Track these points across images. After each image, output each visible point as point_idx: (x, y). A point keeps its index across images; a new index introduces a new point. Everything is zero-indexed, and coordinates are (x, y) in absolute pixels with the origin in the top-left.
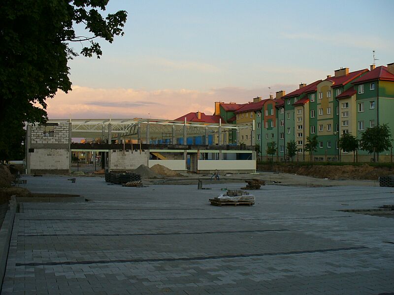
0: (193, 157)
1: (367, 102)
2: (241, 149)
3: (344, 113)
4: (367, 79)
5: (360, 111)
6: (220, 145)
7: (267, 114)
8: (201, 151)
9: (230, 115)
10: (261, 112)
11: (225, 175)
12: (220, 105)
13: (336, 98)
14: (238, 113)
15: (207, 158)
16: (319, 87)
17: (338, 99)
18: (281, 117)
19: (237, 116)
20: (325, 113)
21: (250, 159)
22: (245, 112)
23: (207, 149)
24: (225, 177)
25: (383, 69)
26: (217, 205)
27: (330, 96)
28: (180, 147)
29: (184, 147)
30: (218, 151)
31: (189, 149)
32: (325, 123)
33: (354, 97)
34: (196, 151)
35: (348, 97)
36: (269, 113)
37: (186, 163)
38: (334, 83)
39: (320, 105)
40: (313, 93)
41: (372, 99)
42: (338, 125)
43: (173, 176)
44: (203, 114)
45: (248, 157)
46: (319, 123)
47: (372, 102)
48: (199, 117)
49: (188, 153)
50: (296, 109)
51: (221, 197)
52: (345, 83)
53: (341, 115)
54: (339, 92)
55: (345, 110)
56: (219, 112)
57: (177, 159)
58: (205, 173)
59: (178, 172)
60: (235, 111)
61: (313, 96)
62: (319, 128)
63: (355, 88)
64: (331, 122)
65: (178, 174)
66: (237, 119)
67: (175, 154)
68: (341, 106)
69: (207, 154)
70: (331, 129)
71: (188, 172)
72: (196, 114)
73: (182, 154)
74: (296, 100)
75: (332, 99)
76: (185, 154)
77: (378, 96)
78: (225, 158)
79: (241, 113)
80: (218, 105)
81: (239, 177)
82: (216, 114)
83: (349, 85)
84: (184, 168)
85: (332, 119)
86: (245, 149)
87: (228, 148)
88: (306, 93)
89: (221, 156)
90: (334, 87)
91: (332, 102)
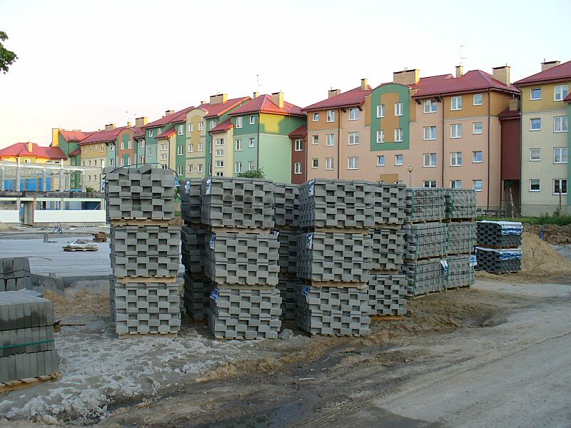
0: (28, 207)
1: (245, 138)
2: (87, 197)
3: (218, 151)
4: (246, 110)
5: (238, 149)
6: (62, 191)
7: (122, 148)
8: (38, 199)
9: (73, 147)
10: (114, 144)
11: (68, 229)
12: (59, 133)
13: (209, 132)
14: (83, 145)
15: (44, 208)
16: (189, 116)
17: (211, 133)
18: (141, 152)
19: (82, 148)
20: (196, 151)
21: (99, 208)
22: (93, 143)
23: (45, 197)
24: (68, 231)
25: (267, 99)
26: (69, 251)
27: (203, 129)
28: (12, 194)
29: (16, 194)
30: (59, 199)
31: (24, 196)
32: (196, 163)
33: (230, 132)
34: (32, 199)
35: (223, 131)
36: (126, 146)
37: (20, 213)
38: (207, 113)
39: (190, 140)
40: (181, 123)
41: (251, 136)
42: (211, 166)
43: (6, 230)
44: (35, 145)
45: (95, 206)
46: (188, 162)
47: (252, 139)
48: (30, 149)
49: (22, 202)
50: (160, 143)
51: (72, 244)
52: (221, 114)
53: (215, 154)
54: (213, 125)
55: (220, 148)
56: (57, 143)
57: (7, 209)
58: (44, 226)
59: (10, 225)
60: (79, 141)
61: (181, 127)
62: (188, 168)
63: (232, 121)
64: (203, 162)
65: (11, 227)
66: (82, 152)
67: (6, 203)
68: (215, 143)
69: (44, 203)
70: (203, 170)
71: (23, 225)
72: (25, 145)
73: (14, 202)
74: (160, 132)
75: (204, 133)
76: (18, 203)
77: (259, 132)
78: (67, 208)
79: (88, 144)
80: (56, 133)
81: (85, 230)
82: (54, 145)
83: (226, 117)
84: (17, 220)
85: (203, 157)
86: (92, 197)
87: (72, 195)
88: (173, 123)
89: (63, 205)
90: (208, 118)
91: (204, 136)
